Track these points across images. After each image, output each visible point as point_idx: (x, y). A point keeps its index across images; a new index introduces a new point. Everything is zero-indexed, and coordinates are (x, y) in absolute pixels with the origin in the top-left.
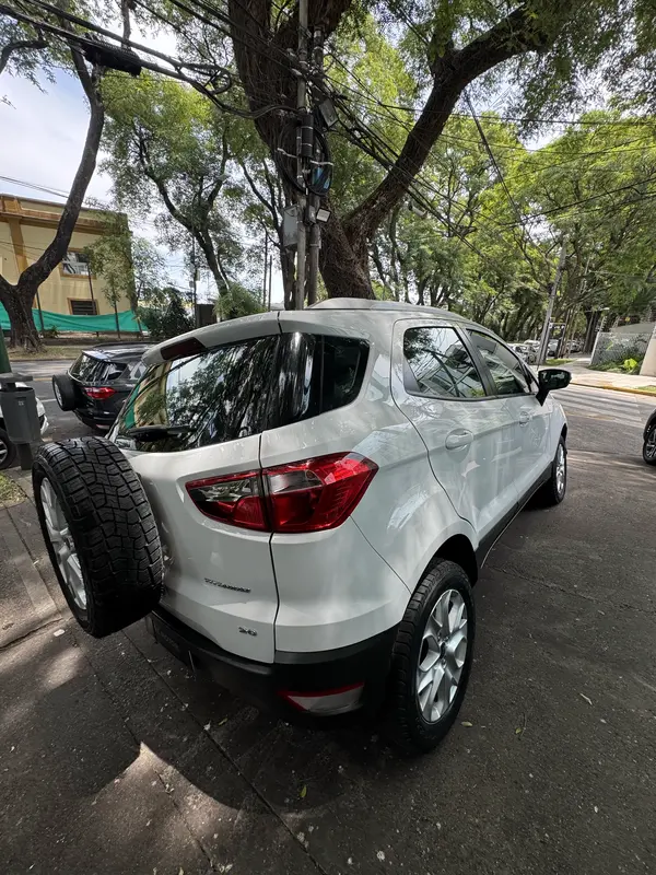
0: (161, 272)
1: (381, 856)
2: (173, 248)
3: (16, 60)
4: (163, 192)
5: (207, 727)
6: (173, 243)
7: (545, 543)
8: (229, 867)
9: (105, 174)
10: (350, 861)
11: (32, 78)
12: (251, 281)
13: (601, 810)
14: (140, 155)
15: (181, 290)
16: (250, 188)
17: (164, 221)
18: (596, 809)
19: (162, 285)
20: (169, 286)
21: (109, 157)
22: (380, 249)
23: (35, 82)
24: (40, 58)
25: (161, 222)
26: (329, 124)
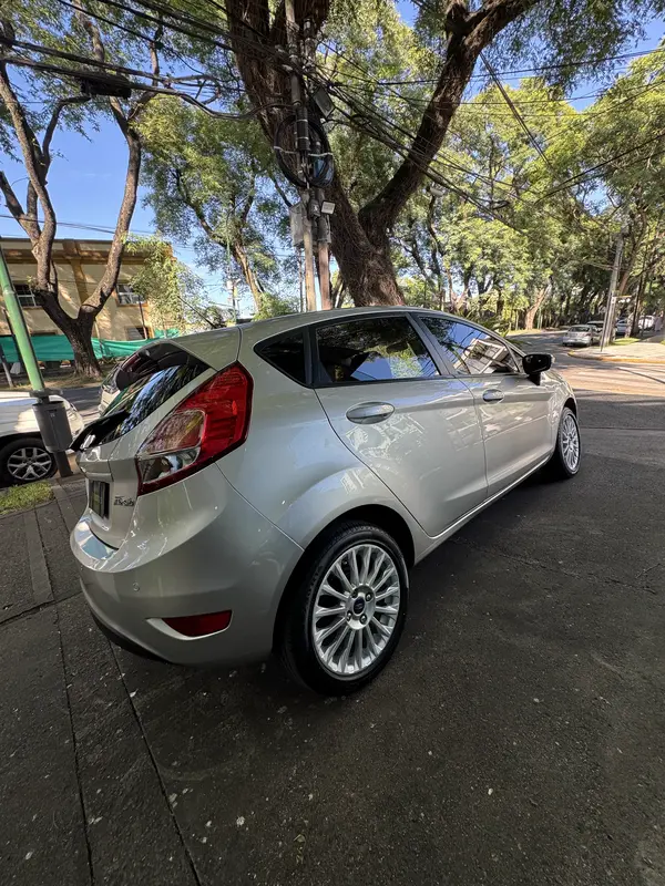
0: (201, 292)
1: (241, 821)
2: (213, 268)
3: (66, 116)
4: (201, 216)
5: (132, 695)
6: (212, 263)
7: (543, 520)
8: (98, 820)
9: (148, 207)
10: (209, 824)
11: (81, 131)
12: (287, 291)
13: (495, 792)
14: (178, 184)
15: (222, 308)
16: (282, 201)
17: (202, 243)
18: (490, 792)
19: (203, 305)
20: (211, 305)
21: (151, 191)
22: (419, 243)
23: (83, 134)
24: (86, 112)
25: (200, 244)
26: (327, 114)
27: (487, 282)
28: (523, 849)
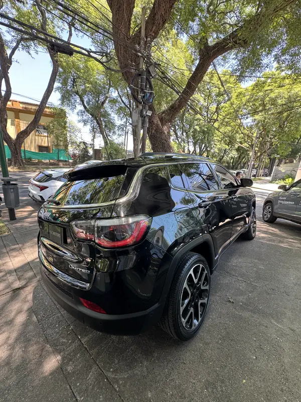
0: (79, 135)
2: (85, 124)
3: (23, 45)
4: (82, 101)
6: (85, 122)
9: (57, 92)
12: (119, 139)
14: (73, 85)
15: (88, 143)
16: (120, 100)
19: (79, 140)
20: (82, 141)
21: (60, 85)
22: (177, 127)
23: (30, 54)
24: (33, 44)
25: (81, 113)
26: (153, 75)
27: (203, 147)
28: (264, 400)
